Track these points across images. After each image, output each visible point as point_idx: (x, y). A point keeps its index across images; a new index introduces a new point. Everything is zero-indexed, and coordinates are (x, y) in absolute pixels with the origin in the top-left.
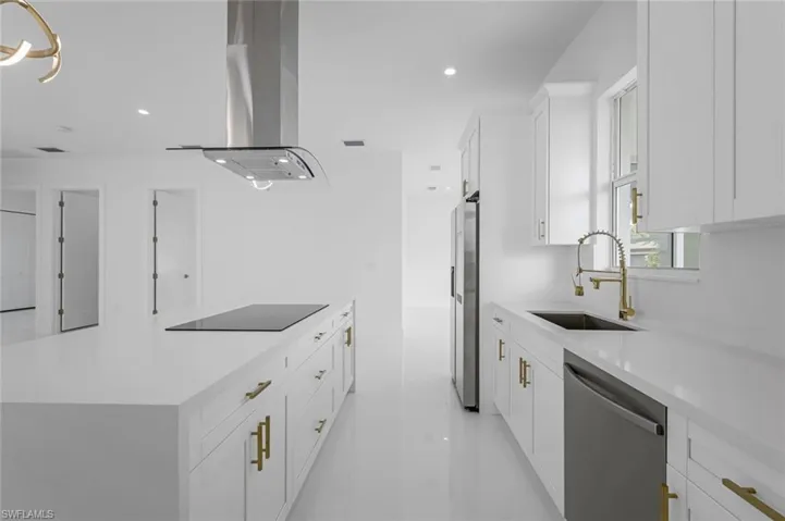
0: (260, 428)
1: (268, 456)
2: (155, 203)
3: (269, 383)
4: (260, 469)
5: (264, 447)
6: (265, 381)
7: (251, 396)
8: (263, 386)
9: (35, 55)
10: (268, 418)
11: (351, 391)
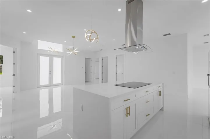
0: (127, 108)
1: (129, 115)
2: (117, 58)
3: (130, 99)
4: (127, 117)
5: (128, 113)
6: (129, 99)
7: (125, 101)
8: (128, 100)
9: (96, 39)
10: (129, 107)
11: (162, 110)
